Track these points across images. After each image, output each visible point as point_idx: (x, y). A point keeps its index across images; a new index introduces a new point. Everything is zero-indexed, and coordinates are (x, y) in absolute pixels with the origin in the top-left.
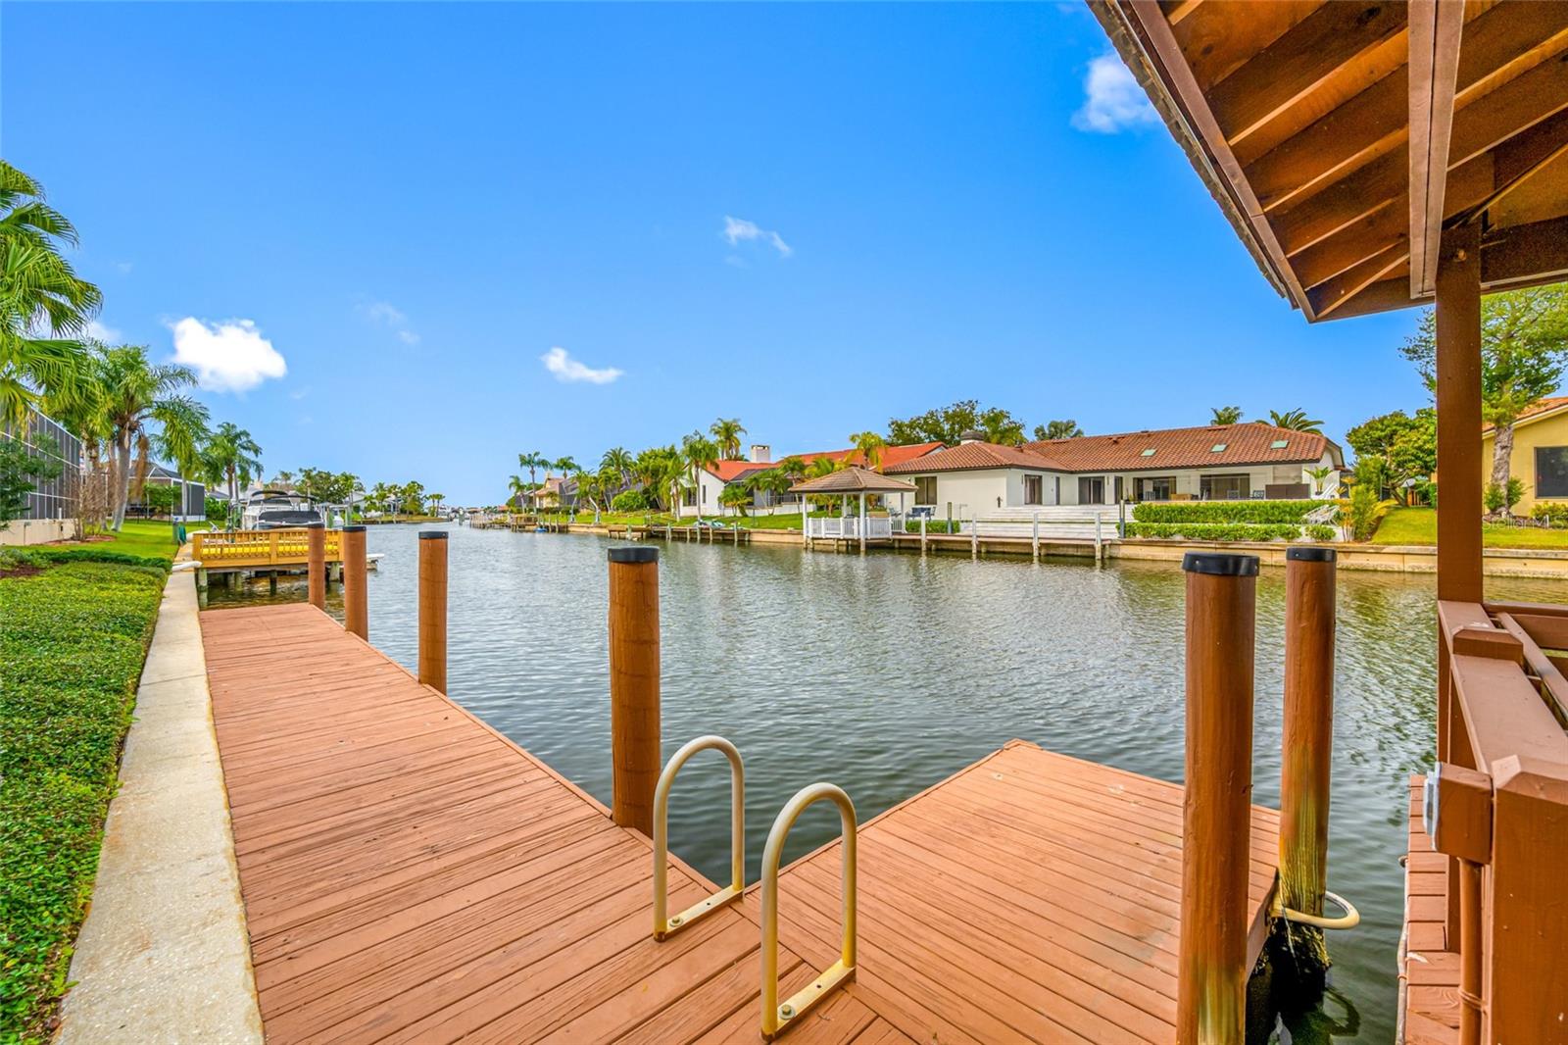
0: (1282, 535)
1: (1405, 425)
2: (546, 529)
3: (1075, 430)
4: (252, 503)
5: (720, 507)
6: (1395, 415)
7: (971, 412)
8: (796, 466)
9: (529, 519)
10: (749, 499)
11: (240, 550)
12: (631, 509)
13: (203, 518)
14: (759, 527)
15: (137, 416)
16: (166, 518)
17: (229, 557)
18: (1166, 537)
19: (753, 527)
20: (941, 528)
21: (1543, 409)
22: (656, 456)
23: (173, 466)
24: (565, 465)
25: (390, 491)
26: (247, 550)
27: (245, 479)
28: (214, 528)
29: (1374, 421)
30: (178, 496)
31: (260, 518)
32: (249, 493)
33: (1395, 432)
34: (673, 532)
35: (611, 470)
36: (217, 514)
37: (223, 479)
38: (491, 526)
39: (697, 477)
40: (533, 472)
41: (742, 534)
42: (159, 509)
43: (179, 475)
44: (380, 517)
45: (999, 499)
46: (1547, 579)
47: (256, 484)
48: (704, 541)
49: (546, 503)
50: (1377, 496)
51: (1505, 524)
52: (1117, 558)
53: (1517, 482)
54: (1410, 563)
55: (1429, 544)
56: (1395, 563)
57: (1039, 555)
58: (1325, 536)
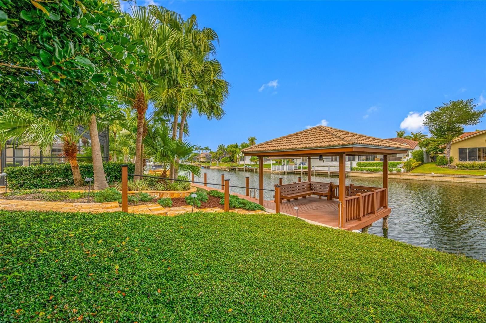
2: (204, 167)
5: (250, 162)
6: (431, 138)
12: (226, 162)
18: (361, 171)
21: (460, 138)
22: (232, 147)
24: (207, 149)
34: (238, 168)
35: (220, 151)
40: (199, 152)
41: (256, 169)
48: (246, 171)
49: (202, 160)
50: (417, 161)
51: (447, 168)
52: (349, 176)
53: (452, 157)
54: (418, 178)
55: (423, 173)
56: (414, 178)
57: (330, 175)
58: (399, 171)
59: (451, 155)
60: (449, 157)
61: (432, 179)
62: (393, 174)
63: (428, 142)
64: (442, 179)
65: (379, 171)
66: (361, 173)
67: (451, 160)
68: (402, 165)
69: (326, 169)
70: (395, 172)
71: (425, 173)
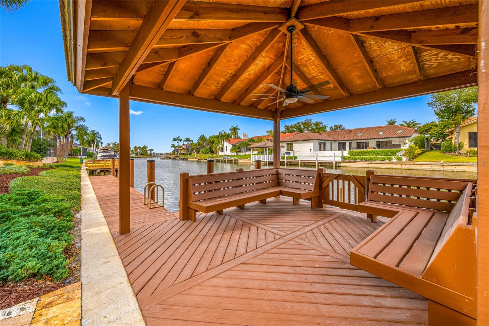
0: (388, 159)
1: (435, 126)
2: (181, 159)
3: (343, 127)
4: (100, 152)
5: (231, 152)
6: (433, 122)
7: (310, 123)
8: (252, 140)
9: (176, 156)
10: (239, 150)
11: (97, 165)
12: (205, 153)
13: (86, 157)
14: (241, 158)
15: (71, 130)
16: (77, 157)
17: (94, 166)
18: (355, 160)
19: (239, 158)
20: (292, 158)
21: (470, 121)
22: (214, 137)
23: (78, 143)
24: (188, 140)
25: (138, 149)
26: (98, 165)
27: (97, 146)
28: (89, 159)
29: (425, 125)
30: (80, 151)
31: (102, 157)
32: (99, 150)
33: (431, 128)
34: (216, 160)
35: (201, 142)
36: (90, 156)
37: (92, 146)
38: (166, 158)
39: (223, 144)
40: (178, 143)
41: (235, 160)
42: (75, 154)
43: (80, 145)
44: (135, 156)
45: (311, 149)
46: (461, 172)
47: (101, 148)
48: (225, 162)
49: (182, 152)
50: (419, 147)
51: (456, 155)
52: (340, 166)
53: (461, 143)
54: (423, 167)
55: (429, 162)
56: (419, 167)
57: (318, 166)
58: (399, 159)
59: (460, 141)
60: (457, 143)
61: (441, 168)
62: (392, 163)
63: (429, 127)
64: (455, 168)
65: (376, 160)
66: (355, 162)
67: (460, 146)
68: (402, 153)
69: (314, 159)
70: (394, 161)
71: (432, 162)
